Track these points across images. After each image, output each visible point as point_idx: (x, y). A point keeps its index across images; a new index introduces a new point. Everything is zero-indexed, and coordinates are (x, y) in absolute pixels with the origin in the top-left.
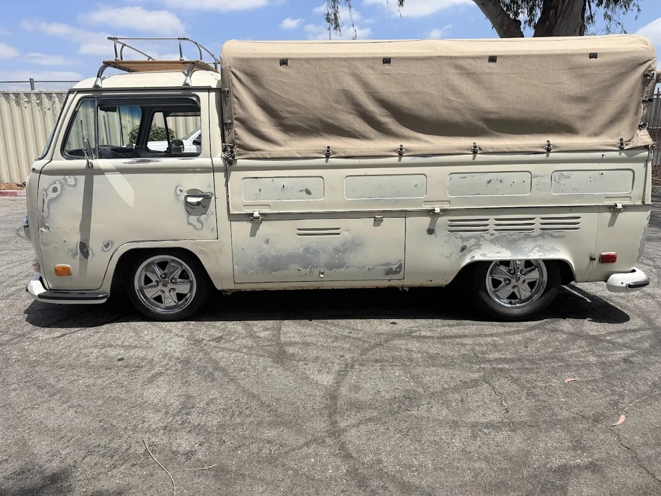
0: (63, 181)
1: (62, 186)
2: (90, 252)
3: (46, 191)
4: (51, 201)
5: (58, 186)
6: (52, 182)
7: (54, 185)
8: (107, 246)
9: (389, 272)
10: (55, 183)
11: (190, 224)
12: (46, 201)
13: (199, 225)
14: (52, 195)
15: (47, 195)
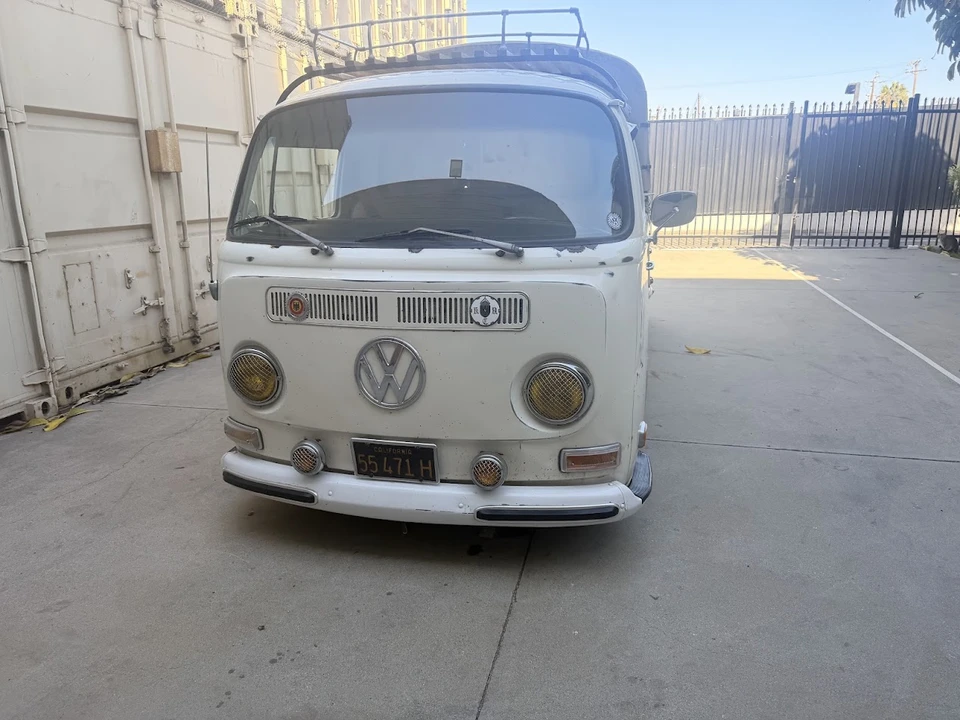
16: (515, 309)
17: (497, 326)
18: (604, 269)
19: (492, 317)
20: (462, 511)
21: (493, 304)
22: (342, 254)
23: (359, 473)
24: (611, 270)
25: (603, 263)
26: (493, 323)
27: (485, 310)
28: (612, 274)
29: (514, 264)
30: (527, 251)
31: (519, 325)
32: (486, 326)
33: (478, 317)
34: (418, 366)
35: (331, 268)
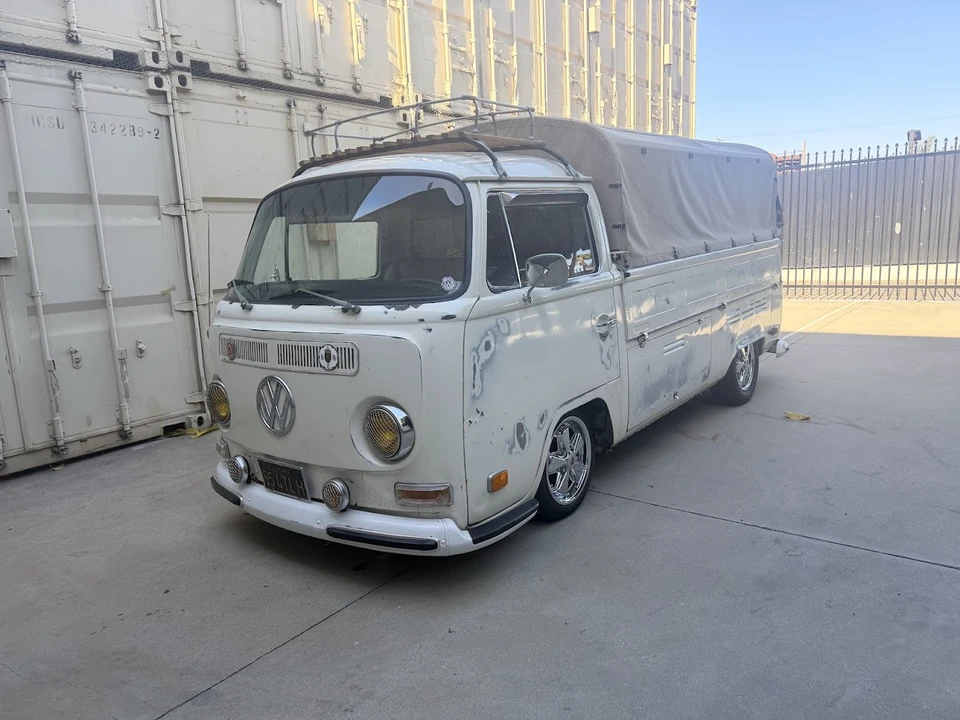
0: (496, 329)
1: (495, 337)
2: (527, 436)
3: (476, 350)
4: (484, 366)
5: (490, 338)
6: (483, 334)
7: (487, 339)
8: (542, 420)
9: (705, 377)
10: (486, 334)
11: (603, 363)
12: (478, 368)
13: (608, 362)
14: (485, 355)
15: (479, 357)
16: (348, 357)
17: (337, 371)
18: (423, 325)
19: (333, 363)
20: (318, 527)
21: (333, 352)
22: (259, 309)
23: (267, 486)
24: (430, 326)
25: (422, 320)
26: (334, 368)
27: (328, 357)
28: (430, 330)
29: (352, 319)
30: (365, 309)
31: (353, 371)
32: (329, 370)
33: (323, 362)
34: (290, 403)
35: (249, 319)
